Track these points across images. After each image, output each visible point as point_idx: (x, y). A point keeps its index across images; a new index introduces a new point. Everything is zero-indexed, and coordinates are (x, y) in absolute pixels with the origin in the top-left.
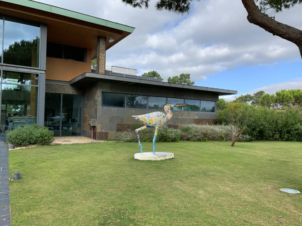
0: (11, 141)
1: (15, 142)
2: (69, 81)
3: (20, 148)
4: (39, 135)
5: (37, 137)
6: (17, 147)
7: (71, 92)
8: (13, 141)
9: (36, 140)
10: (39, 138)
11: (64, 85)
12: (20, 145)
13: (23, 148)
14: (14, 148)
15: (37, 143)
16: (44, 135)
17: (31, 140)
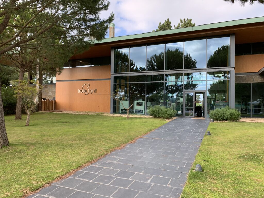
0: (212, 117)
1: (214, 118)
2: (257, 72)
3: (217, 122)
4: (229, 114)
5: (228, 116)
6: (215, 121)
7: (260, 80)
8: (213, 117)
9: (228, 117)
10: (229, 116)
11: (253, 76)
12: (217, 120)
13: (219, 122)
14: (214, 122)
15: (228, 120)
16: (233, 114)
17: (224, 117)
